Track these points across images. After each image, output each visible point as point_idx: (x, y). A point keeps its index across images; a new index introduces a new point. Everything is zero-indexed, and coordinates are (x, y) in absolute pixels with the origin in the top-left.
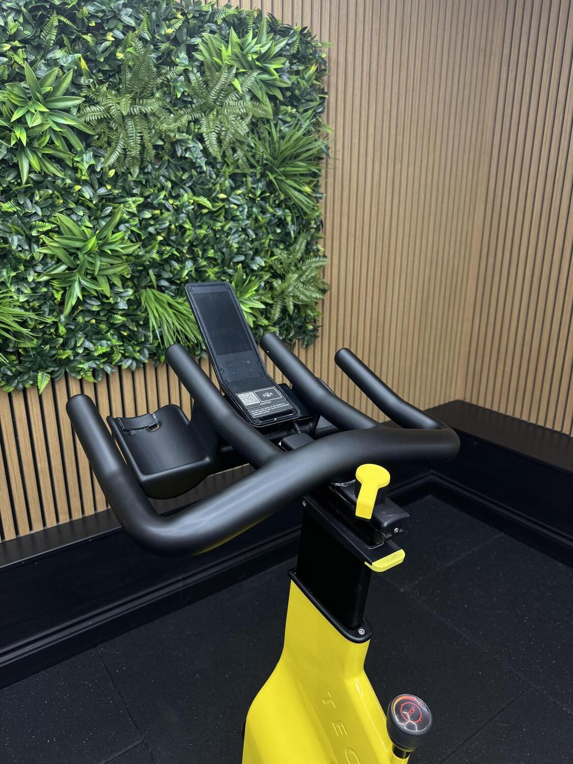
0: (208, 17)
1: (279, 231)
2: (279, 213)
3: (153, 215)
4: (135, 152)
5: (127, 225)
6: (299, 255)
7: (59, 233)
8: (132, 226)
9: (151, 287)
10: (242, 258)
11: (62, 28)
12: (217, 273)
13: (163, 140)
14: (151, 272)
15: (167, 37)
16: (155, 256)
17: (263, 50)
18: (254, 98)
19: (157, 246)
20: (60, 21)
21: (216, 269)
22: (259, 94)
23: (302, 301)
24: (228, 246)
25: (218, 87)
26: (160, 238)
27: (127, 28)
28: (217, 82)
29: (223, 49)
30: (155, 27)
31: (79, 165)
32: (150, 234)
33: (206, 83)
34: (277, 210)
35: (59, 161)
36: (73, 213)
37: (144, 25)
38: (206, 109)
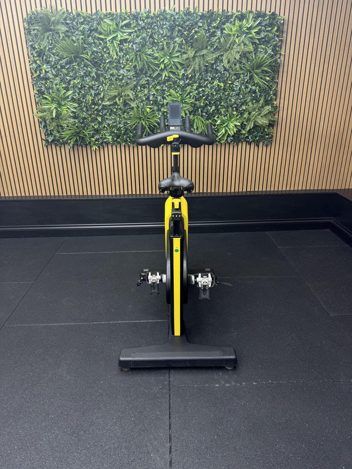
0: (230, 17)
1: (254, 95)
2: (254, 88)
3: (202, 90)
4: (197, 68)
5: (193, 93)
6: (261, 105)
7: (171, 95)
8: (194, 93)
9: (199, 115)
10: (235, 105)
11: (179, 31)
12: (225, 111)
13: (208, 63)
14: (200, 110)
15: (214, 27)
16: (202, 104)
17: (249, 26)
18: (245, 44)
19: (203, 101)
20: (178, 29)
21: (224, 110)
22: (247, 43)
23: (259, 124)
24: (230, 101)
25: (230, 42)
26: (204, 98)
27: (200, 27)
28: (229, 41)
29: (233, 28)
30: (209, 25)
31: (179, 74)
32: (201, 96)
33: (225, 41)
34: (253, 87)
35: (174, 73)
36: (176, 89)
37: (206, 25)
38: (226, 50)
